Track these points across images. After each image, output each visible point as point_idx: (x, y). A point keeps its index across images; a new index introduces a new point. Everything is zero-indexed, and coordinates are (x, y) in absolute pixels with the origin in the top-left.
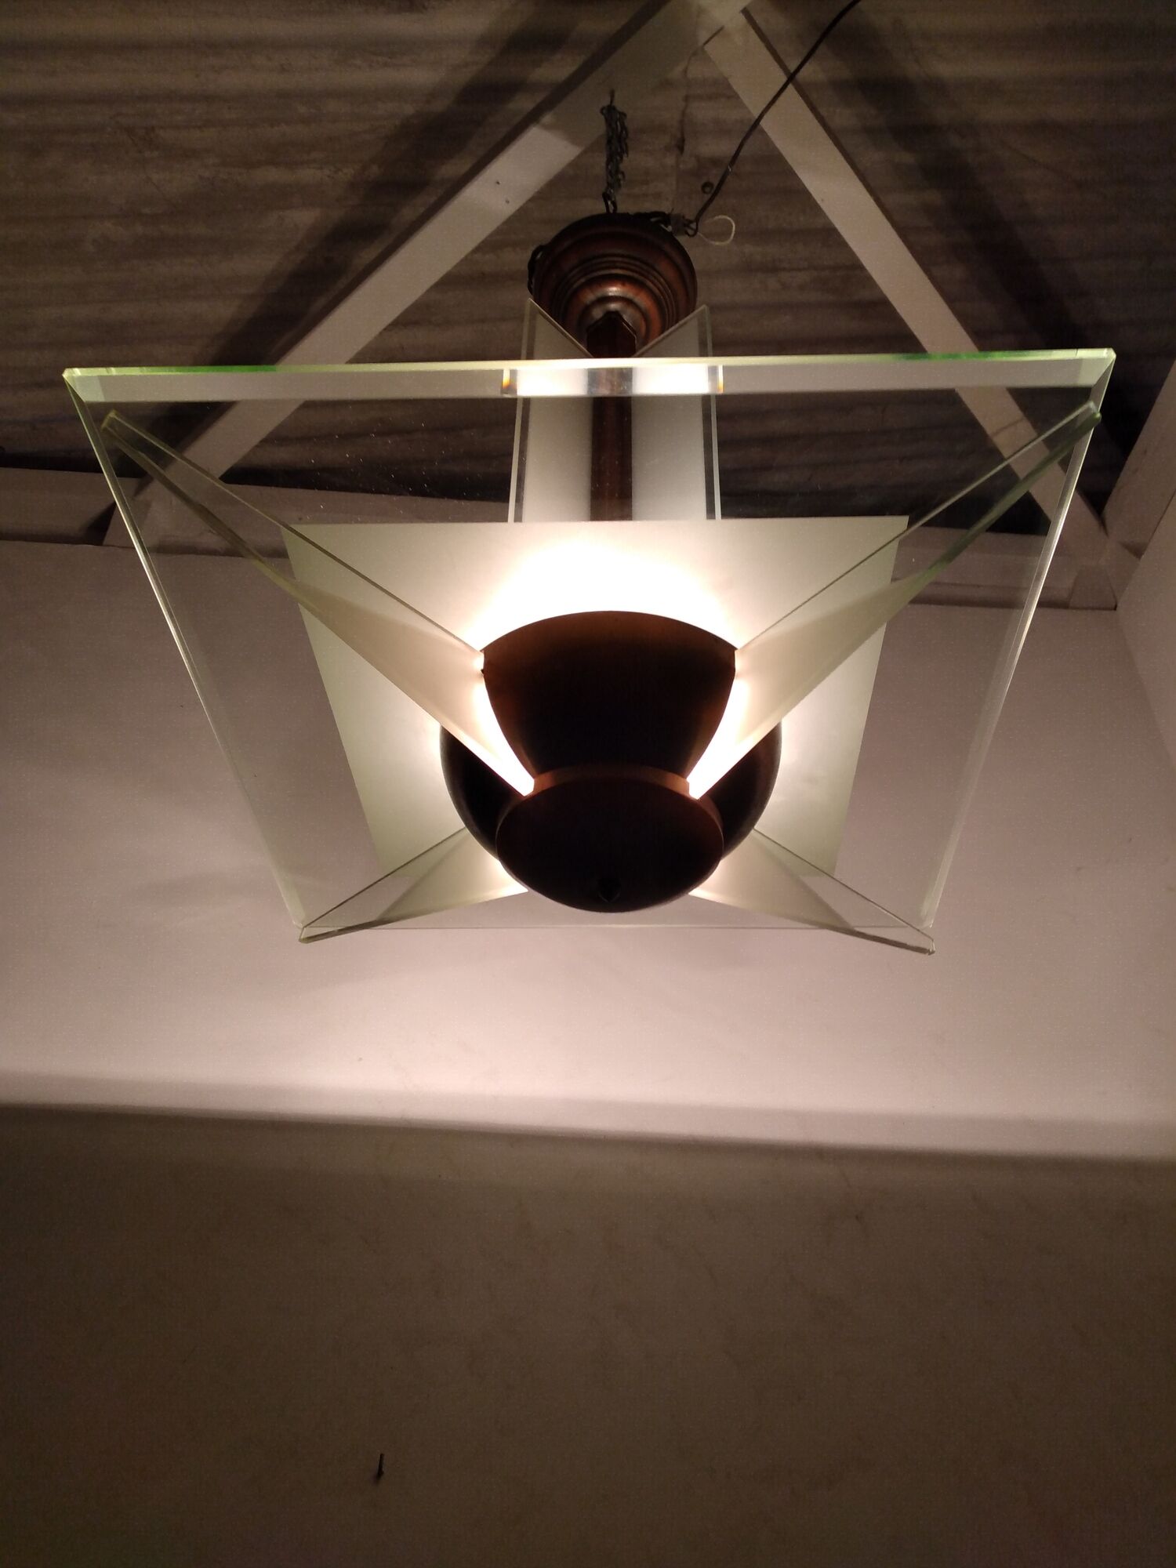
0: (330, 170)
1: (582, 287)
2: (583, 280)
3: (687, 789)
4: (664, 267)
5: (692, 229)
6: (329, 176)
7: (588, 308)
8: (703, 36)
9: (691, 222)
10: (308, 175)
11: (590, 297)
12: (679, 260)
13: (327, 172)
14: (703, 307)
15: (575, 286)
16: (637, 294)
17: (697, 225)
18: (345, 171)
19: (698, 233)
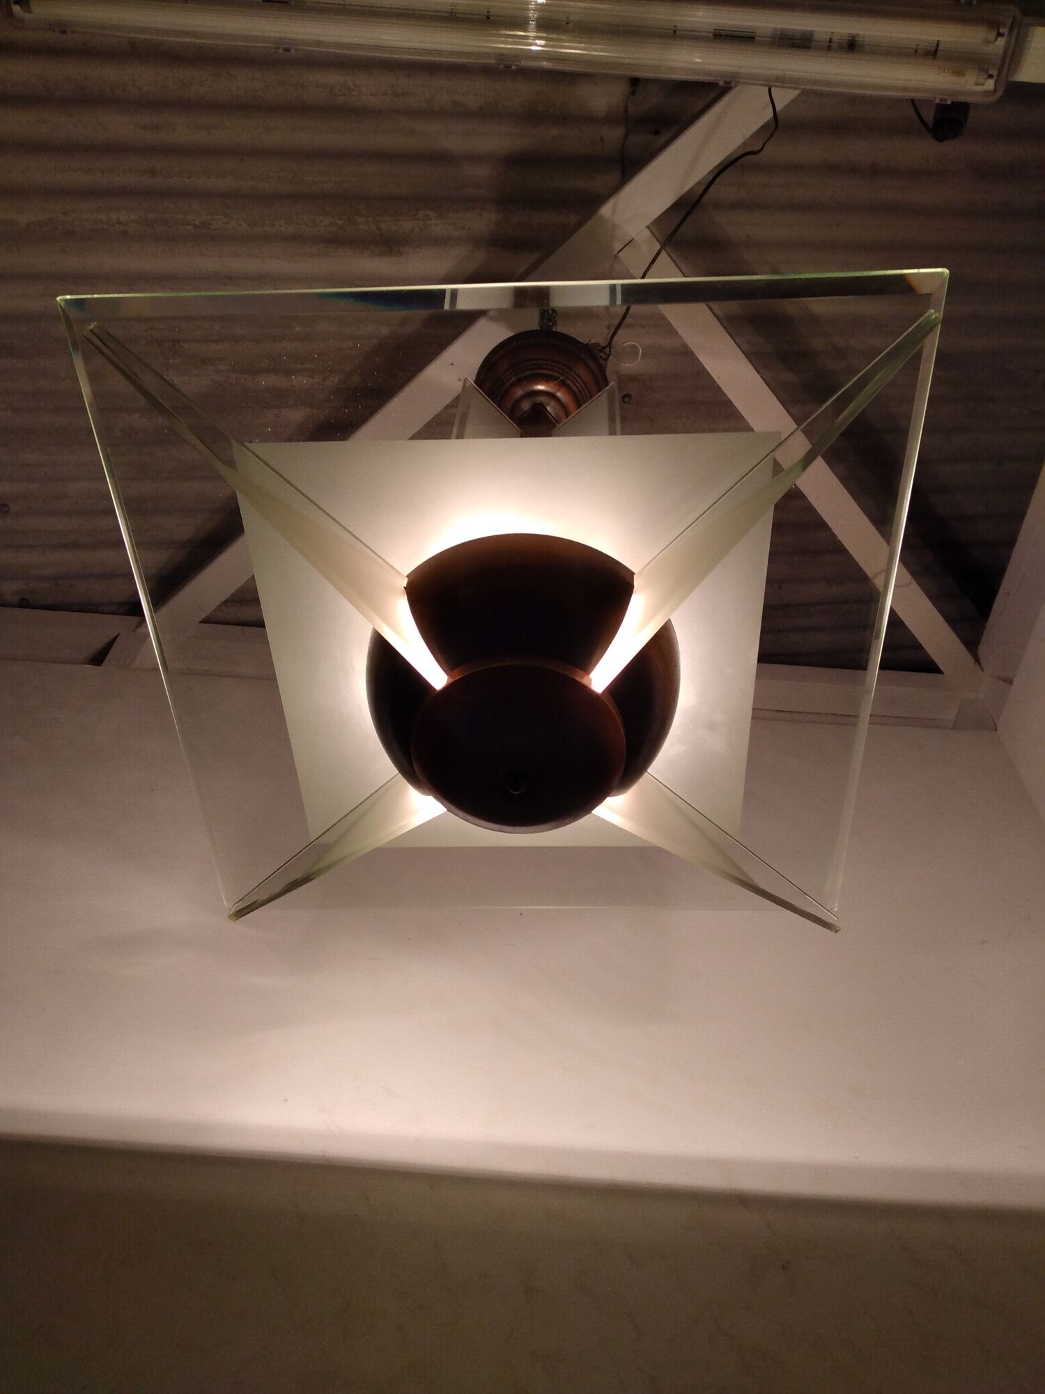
0: (319, 378)
1: (513, 385)
2: (514, 379)
3: (590, 684)
4: (581, 370)
5: (604, 353)
6: (318, 383)
7: (518, 402)
8: (617, 246)
9: (604, 348)
10: (301, 381)
11: (520, 392)
12: (594, 367)
13: (317, 380)
14: (613, 383)
15: (508, 384)
16: (559, 390)
17: (610, 349)
18: (332, 379)
19: (611, 357)
